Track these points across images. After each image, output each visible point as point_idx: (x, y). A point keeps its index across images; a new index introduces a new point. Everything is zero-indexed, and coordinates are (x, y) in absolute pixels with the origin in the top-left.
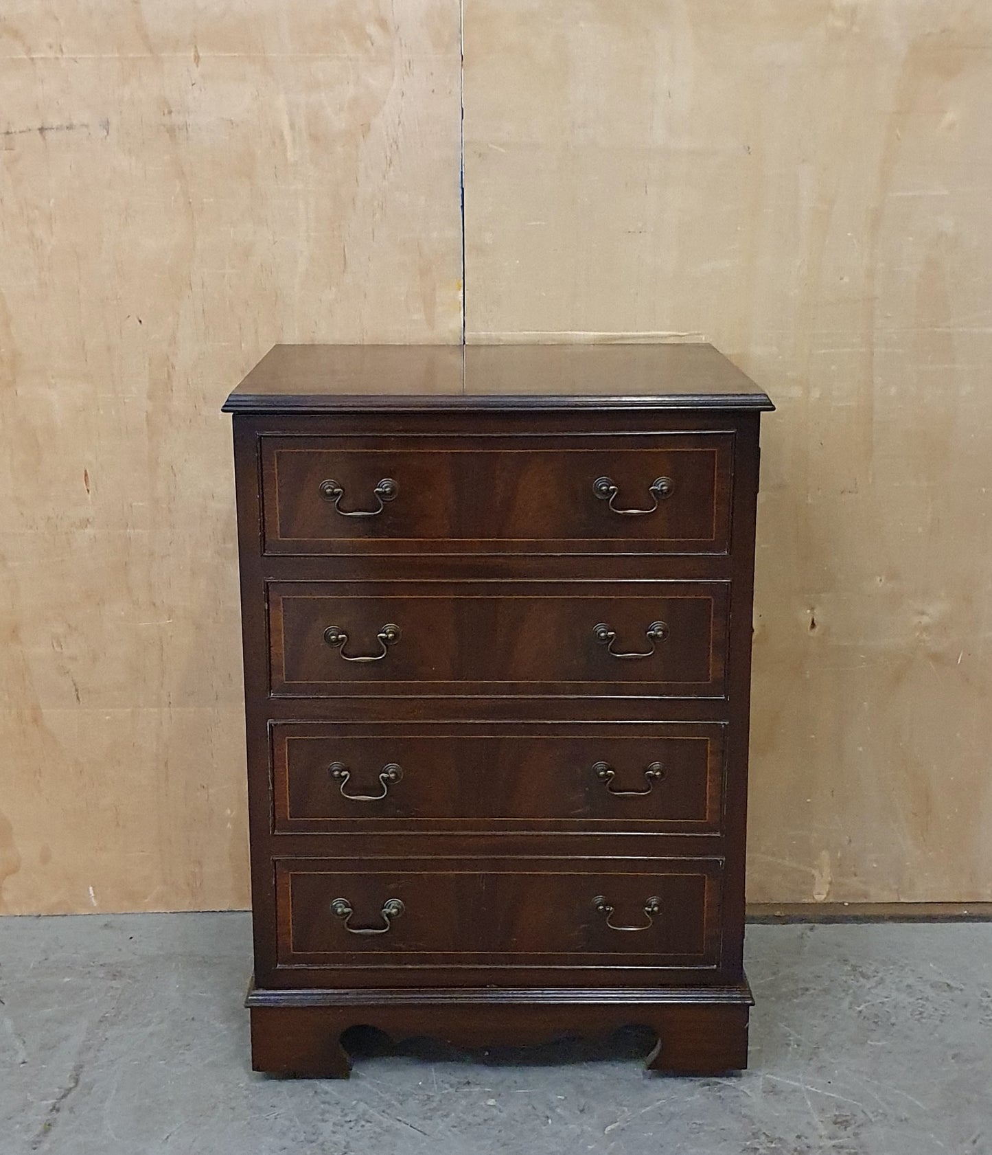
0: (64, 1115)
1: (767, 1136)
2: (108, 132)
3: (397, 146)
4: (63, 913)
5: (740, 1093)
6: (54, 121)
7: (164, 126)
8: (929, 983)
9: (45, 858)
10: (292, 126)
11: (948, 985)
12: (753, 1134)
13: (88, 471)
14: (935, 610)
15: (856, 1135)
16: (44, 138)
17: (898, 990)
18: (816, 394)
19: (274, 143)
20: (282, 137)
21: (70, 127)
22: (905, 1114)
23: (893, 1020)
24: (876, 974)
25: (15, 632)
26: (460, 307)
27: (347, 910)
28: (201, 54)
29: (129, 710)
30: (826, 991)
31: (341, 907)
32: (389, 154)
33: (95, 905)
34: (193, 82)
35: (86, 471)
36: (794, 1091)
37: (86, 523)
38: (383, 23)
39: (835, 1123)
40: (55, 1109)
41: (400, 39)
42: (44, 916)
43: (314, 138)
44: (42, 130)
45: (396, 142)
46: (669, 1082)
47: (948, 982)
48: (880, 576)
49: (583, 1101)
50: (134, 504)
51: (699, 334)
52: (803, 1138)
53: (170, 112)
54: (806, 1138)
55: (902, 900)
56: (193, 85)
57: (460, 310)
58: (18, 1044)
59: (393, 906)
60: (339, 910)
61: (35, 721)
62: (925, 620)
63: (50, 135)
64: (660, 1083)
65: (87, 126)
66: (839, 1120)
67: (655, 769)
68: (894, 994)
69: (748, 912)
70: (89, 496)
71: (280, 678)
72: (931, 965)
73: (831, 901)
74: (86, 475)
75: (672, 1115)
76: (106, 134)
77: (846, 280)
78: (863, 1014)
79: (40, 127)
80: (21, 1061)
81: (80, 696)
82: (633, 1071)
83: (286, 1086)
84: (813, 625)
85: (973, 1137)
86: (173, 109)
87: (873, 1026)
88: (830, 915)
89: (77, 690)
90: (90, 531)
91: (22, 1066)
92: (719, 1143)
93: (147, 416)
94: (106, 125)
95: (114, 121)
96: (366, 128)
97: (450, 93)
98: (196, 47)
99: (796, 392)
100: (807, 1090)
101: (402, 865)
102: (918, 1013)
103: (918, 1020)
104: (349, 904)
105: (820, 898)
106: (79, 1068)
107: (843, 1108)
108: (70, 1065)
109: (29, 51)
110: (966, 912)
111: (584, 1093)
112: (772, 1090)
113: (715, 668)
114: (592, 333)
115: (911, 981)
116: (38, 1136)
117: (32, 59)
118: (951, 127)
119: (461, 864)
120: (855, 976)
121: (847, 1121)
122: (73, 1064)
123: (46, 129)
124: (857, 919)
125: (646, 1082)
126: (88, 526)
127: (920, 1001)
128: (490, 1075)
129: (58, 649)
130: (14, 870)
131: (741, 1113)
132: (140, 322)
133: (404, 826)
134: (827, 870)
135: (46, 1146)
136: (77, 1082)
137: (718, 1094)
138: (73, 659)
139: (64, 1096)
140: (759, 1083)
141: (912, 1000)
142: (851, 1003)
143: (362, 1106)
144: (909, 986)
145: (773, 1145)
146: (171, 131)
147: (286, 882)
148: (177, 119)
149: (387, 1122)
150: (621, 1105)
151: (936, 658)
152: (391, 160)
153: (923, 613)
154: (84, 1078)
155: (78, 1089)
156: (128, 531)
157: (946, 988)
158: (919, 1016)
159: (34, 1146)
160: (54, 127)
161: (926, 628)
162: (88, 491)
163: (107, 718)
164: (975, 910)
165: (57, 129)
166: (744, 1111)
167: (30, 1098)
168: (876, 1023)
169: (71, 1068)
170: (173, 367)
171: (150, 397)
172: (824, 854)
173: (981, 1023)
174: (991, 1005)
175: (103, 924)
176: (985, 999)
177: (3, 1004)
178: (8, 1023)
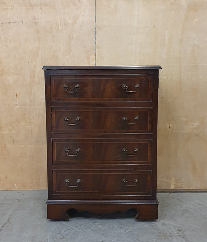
0: (5, 228)
1: (163, 233)
3: (82, 26)
4: (10, 190)
5: (156, 225)
6: (12, 21)
7: (34, 22)
8: (197, 204)
9: (6, 178)
10: (61, 22)
12: (160, 233)
13: (17, 94)
14: (196, 124)
15: (183, 233)
18: (169, 78)
19: (57, 26)
20: (58, 24)
21: (15, 22)
22: (194, 229)
23: (190, 211)
24: (185, 202)
27: (68, 182)
28: (42, 8)
29: (24, 145)
30: (175, 205)
33: (16, 188)
34: (40, 13)
36: (169, 224)
37: (16, 105)
38: (79, 1)
39: (178, 231)
40: (3, 226)
41: (83, 5)
42: (6, 190)
43: (65, 25)
46: (140, 222)
47: (201, 203)
48: (184, 117)
49: (121, 226)
52: (171, 233)
55: (190, 189)
57: (95, 60)
59: (79, 181)
61: (5, 147)
62: (194, 127)
63: (11, 24)
64: (138, 222)
65: (18, 22)
67: (136, 150)
68: (190, 206)
69: (157, 191)
70: (17, 99)
71: (54, 129)
73: (175, 188)
75: (141, 229)
76: (22, 24)
77: (175, 54)
79: (9, 22)
82: (132, 220)
83: (55, 223)
84: (170, 127)
86: (36, 19)
87: (185, 212)
88: (175, 191)
89: (14, 141)
90: (17, 107)
92: (152, 234)
93: (30, 82)
94: (22, 22)
95: (24, 21)
96: (76, 22)
98: (41, 6)
99: (165, 77)
100: (171, 224)
101: (81, 171)
102: (195, 209)
104: (69, 180)
105: (172, 188)
106: (9, 219)
107: (180, 228)
108: (7, 218)
109: (7, 7)
111: (121, 225)
112: (163, 224)
113: (149, 127)
115: (193, 203)
118: (196, 22)
119: (94, 171)
121: (181, 230)
124: (181, 192)
125: (135, 222)
127: (195, 207)
128: (100, 221)
132: (28, 62)
134: (174, 182)
136: (8, 221)
137: (151, 225)
138: (13, 134)
139: (5, 224)
140: (161, 222)
141: (193, 207)
142: (180, 207)
143: (71, 227)
145: (164, 235)
146: (36, 23)
147: (55, 175)
148: (37, 21)
149: (77, 229)
150: (129, 227)
151: (197, 135)
153: (193, 125)
154: (10, 221)
155: (8, 223)
157: (201, 205)
161: (194, 129)
163: (20, 147)
166: (157, 228)
170: (35, 72)
171: (30, 78)
172: (173, 178)
175: (18, 192)
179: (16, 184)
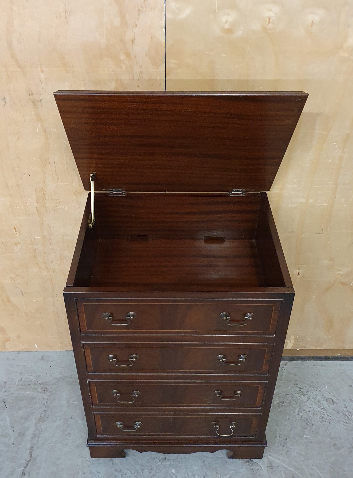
4: (27, 351)
5: (259, 468)
7: (30, 100)
8: (326, 399)
13: (16, 227)
14: (346, 270)
17: (315, 403)
18: (311, 201)
23: (313, 422)
24: (307, 393)
27: (121, 426)
28: (44, 69)
29: (42, 298)
30: (290, 403)
31: (119, 425)
35: (15, 227)
36: (278, 466)
38: (128, 55)
40: (24, 473)
41: (137, 62)
42: (21, 352)
47: (333, 399)
48: (326, 259)
53: (32, 94)
55: (318, 348)
56: (41, 82)
58: (11, 433)
61: (9, 301)
62: (341, 272)
64: (232, 461)
68: (314, 405)
70: (17, 235)
71: (91, 369)
72: (327, 387)
73: (293, 348)
74: (15, 228)
76: (4, 103)
78: (303, 418)
80: (11, 443)
81: (23, 294)
84: (299, 274)
86: (34, 93)
89: (22, 293)
90: (19, 247)
91: (12, 446)
93: (37, 209)
94: (4, 100)
95: (8, 98)
98: (41, 66)
99: (304, 200)
100: (282, 465)
102: (321, 418)
103: (321, 422)
105: (289, 348)
106: (32, 448)
108: (29, 446)
110: (339, 355)
112: (270, 466)
113: (265, 367)
115: (319, 398)
119: (162, 415)
124: (301, 359)
125: (227, 459)
126: (18, 244)
127: (322, 410)
129: (14, 281)
130: (9, 340)
132: (30, 176)
136: (31, 457)
137: (252, 467)
138: (20, 284)
139: (27, 465)
140: (267, 460)
141: (319, 409)
142: (299, 411)
144: (319, 401)
146: (34, 102)
147: (98, 418)
148: (36, 97)
151: (343, 284)
154: (34, 455)
155: (31, 461)
156: (34, 246)
157: (331, 402)
158: (322, 420)
161: (341, 275)
162: (17, 233)
163: (34, 300)
164: (343, 354)
167: (15, 466)
168: (307, 423)
169: (29, 448)
170: (45, 192)
171: (37, 202)
173: (343, 424)
174: (347, 413)
175: (41, 357)
176: (345, 409)
177: (7, 407)
178: (8, 419)
179: (36, 345)
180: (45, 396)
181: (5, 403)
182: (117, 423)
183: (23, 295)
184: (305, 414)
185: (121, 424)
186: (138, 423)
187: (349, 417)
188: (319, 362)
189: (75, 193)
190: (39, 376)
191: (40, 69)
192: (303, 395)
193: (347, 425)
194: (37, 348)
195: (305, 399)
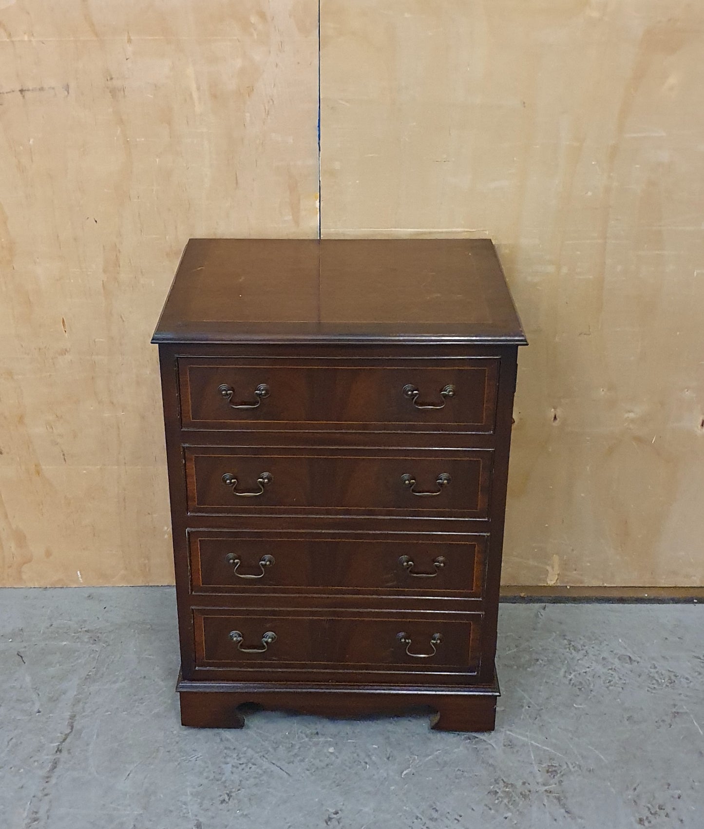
0: (65, 754)
1: (504, 782)
2: (68, 93)
3: (273, 102)
4: (61, 586)
5: (489, 746)
6: (30, 85)
7: (108, 88)
8: (618, 656)
9: (48, 554)
10: (198, 89)
11: (630, 658)
12: (495, 781)
13: (65, 319)
14: (639, 410)
15: (561, 782)
16: (24, 96)
17: (597, 661)
18: (565, 270)
19: (186, 100)
20: (191, 95)
21: (42, 89)
22: (593, 766)
23: (591, 687)
24: (583, 647)
25: (21, 419)
26: (317, 212)
27: (239, 639)
28: (132, 38)
29: (98, 467)
30: (550, 661)
31: (236, 637)
32: (267, 108)
33: (82, 581)
34: (127, 57)
35: (63, 319)
36: (523, 745)
37: (65, 352)
38: (262, 15)
39: (548, 772)
40: (59, 750)
41: (275, 27)
42: (50, 588)
43: (214, 96)
44: (21, 91)
45: (272, 100)
47: (631, 656)
48: (602, 388)
49: (389, 750)
50: (96, 340)
51: (483, 231)
52: (527, 784)
53: (111, 79)
54: (529, 784)
55: (605, 585)
56: (127, 59)
57: (317, 214)
58: (35, 697)
59: (269, 636)
60: (235, 639)
61: (38, 473)
62: (631, 415)
63: (28, 95)
65: (53, 88)
66: (550, 770)
67: (440, 561)
68: (594, 664)
69: (501, 593)
70: (66, 335)
71: (193, 503)
72: (620, 641)
73: (559, 584)
74: (63, 321)
75: (446, 763)
76: (66, 93)
78: (572, 682)
79: (20, 88)
80: (36, 710)
84: (555, 418)
85: (635, 785)
86: (113, 76)
87: (578, 693)
89: (64, 455)
90: (68, 357)
91: (37, 714)
92: (473, 787)
93: (103, 284)
94: (67, 88)
95: (73, 85)
96: (251, 90)
97: (310, 64)
98: (128, 33)
99: (551, 269)
100: (532, 744)
101: (273, 613)
102: (607, 681)
103: (607, 687)
104: (241, 635)
105: (551, 583)
106: (73, 717)
107: (554, 760)
108: (67, 715)
109: (10, 35)
110: (646, 595)
111: (390, 744)
112: (510, 744)
113: (482, 501)
114: (409, 230)
115: (606, 654)
116: (49, 771)
117: (13, 42)
118: (671, 89)
119: (312, 613)
120: (569, 649)
121: (555, 771)
122: (69, 714)
123: (25, 90)
124: (575, 600)
125: (431, 735)
126: (66, 353)
127: (610, 671)
128: (330, 728)
129: (51, 430)
130: (30, 561)
131: (488, 763)
132: (96, 221)
133: (275, 591)
134: (556, 567)
135: (53, 781)
136: (72, 728)
137: (475, 746)
138: (60, 436)
139: (64, 740)
140: (502, 737)
141: (605, 670)
142: (565, 672)
143: (250, 752)
144: (604, 659)
145: (507, 790)
146: (114, 92)
147: (201, 621)
148: (117, 83)
149: (265, 764)
150: (413, 754)
151: (637, 439)
152: (268, 111)
153: (630, 412)
154: (77, 727)
155: (73, 734)
156: (93, 357)
157: (628, 660)
158: (608, 684)
159: (47, 780)
160: (31, 88)
161: (632, 421)
162: (65, 331)
163: (85, 472)
164: (653, 594)
165: (32, 90)
166: (491, 761)
167: (43, 740)
168: (580, 689)
169: (68, 717)
170: (120, 252)
171: (105, 271)
172: (556, 558)
173: (648, 691)
174: (656, 676)
175: (87, 596)
176: (652, 670)
177: (25, 663)
178: (28, 679)
179: (78, 572)
180: (95, 647)
181: (21, 657)
182: (233, 633)
183: (65, 459)
184: (578, 675)
185: (240, 636)
186: (270, 634)
187: (660, 681)
188: (607, 606)
189: (168, 255)
190: (85, 621)
191: (126, 38)
192: (575, 650)
193: (654, 692)
194: (81, 579)
195: (578, 656)
